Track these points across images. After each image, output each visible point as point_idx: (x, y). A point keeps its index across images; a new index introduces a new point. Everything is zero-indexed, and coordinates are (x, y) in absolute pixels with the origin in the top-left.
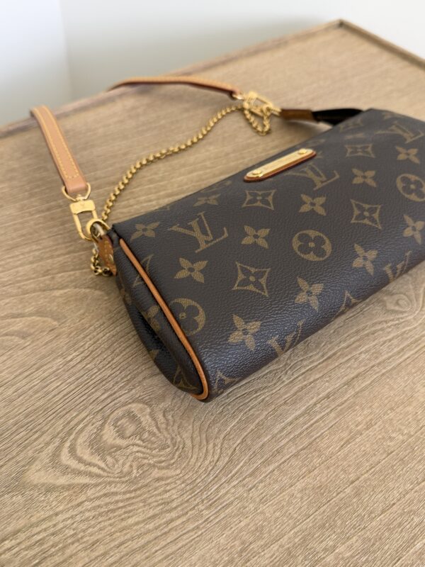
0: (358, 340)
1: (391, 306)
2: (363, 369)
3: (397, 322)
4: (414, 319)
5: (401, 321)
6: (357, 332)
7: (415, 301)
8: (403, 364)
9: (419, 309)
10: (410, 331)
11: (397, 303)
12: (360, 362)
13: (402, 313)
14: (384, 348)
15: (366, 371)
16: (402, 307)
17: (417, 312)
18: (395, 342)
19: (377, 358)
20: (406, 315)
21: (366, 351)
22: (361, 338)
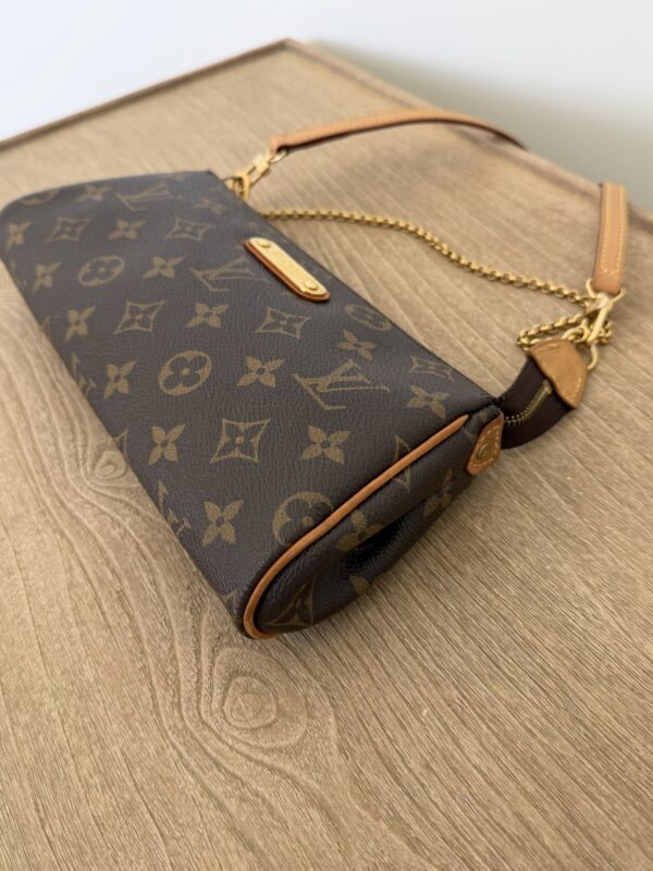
0: (67, 413)
1: (106, 455)
2: (29, 413)
3: (80, 457)
4: (79, 477)
5: (81, 462)
6: (80, 416)
7: (108, 485)
8: (18, 451)
9: (92, 486)
10: (62, 469)
11: (109, 463)
12: (38, 412)
13: (93, 466)
14: (47, 436)
15: (24, 414)
16: (103, 466)
17: (88, 483)
18: (52, 449)
19: (37, 427)
20: (89, 469)
21: (49, 420)
22: (69, 418)
